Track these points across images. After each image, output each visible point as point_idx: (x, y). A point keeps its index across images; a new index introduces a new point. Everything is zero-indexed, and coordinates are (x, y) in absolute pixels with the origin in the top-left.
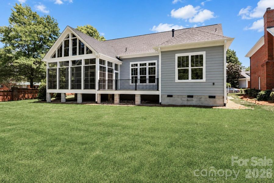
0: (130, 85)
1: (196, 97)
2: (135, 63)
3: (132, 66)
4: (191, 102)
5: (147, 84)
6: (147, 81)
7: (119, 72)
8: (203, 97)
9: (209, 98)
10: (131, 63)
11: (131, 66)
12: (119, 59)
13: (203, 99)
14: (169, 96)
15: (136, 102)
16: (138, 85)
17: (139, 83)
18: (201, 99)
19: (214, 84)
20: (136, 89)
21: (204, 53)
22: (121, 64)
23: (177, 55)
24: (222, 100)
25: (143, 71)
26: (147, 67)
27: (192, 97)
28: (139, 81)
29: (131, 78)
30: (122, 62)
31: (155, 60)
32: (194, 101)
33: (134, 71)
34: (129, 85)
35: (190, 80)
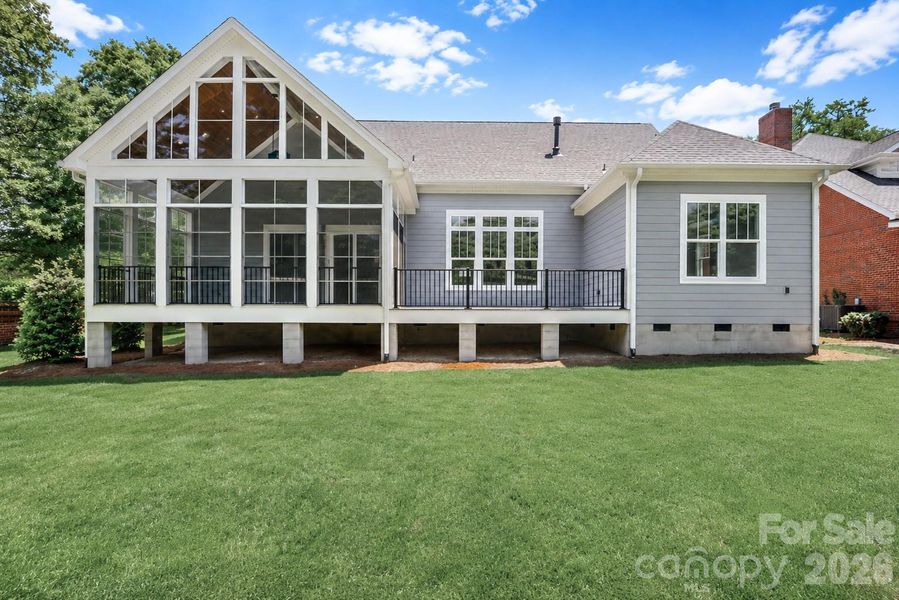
0: (447, 289)
1: (740, 328)
2: (468, 213)
4: (724, 343)
5: (509, 289)
6: (510, 278)
8: (757, 327)
9: (774, 330)
10: (452, 213)
11: (448, 221)
13: (757, 336)
14: (659, 327)
16: (475, 289)
17: (478, 283)
18: (754, 336)
19: (787, 290)
21: (761, 200)
23: (688, 199)
24: (806, 336)
25: (495, 244)
26: (511, 230)
27: (726, 327)
28: (478, 278)
29: (449, 266)
31: (538, 208)
32: (733, 343)
33: (462, 244)
34: (442, 290)
35: (722, 277)
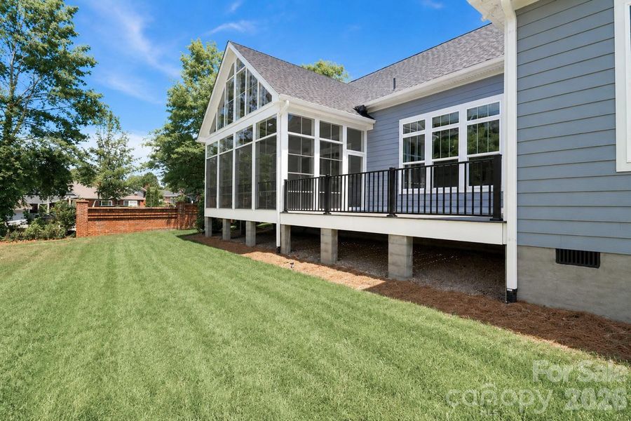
2: (418, 118)
3: (406, 131)
7: (363, 154)
10: (403, 122)
11: (401, 130)
12: (363, 111)
15: (390, 268)
20: (392, 213)
22: (371, 128)
30: (374, 121)
33: (414, 148)
